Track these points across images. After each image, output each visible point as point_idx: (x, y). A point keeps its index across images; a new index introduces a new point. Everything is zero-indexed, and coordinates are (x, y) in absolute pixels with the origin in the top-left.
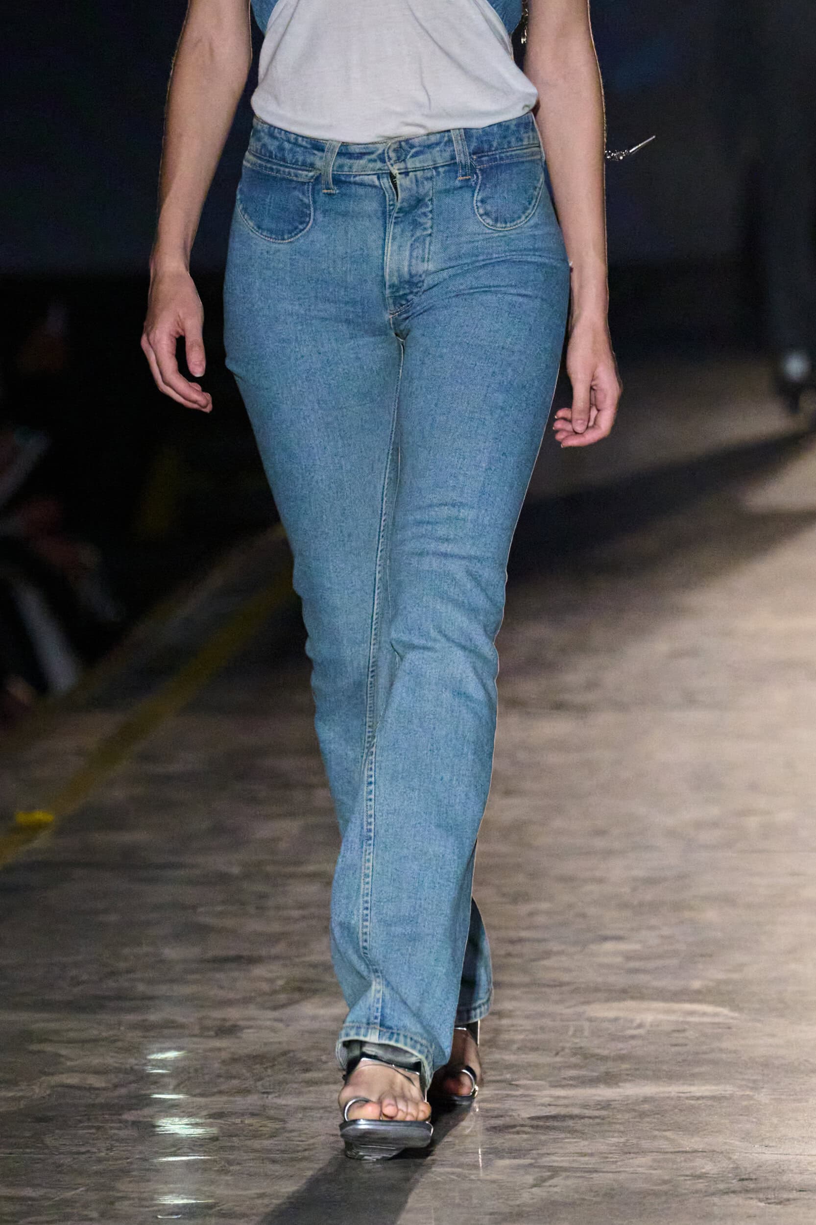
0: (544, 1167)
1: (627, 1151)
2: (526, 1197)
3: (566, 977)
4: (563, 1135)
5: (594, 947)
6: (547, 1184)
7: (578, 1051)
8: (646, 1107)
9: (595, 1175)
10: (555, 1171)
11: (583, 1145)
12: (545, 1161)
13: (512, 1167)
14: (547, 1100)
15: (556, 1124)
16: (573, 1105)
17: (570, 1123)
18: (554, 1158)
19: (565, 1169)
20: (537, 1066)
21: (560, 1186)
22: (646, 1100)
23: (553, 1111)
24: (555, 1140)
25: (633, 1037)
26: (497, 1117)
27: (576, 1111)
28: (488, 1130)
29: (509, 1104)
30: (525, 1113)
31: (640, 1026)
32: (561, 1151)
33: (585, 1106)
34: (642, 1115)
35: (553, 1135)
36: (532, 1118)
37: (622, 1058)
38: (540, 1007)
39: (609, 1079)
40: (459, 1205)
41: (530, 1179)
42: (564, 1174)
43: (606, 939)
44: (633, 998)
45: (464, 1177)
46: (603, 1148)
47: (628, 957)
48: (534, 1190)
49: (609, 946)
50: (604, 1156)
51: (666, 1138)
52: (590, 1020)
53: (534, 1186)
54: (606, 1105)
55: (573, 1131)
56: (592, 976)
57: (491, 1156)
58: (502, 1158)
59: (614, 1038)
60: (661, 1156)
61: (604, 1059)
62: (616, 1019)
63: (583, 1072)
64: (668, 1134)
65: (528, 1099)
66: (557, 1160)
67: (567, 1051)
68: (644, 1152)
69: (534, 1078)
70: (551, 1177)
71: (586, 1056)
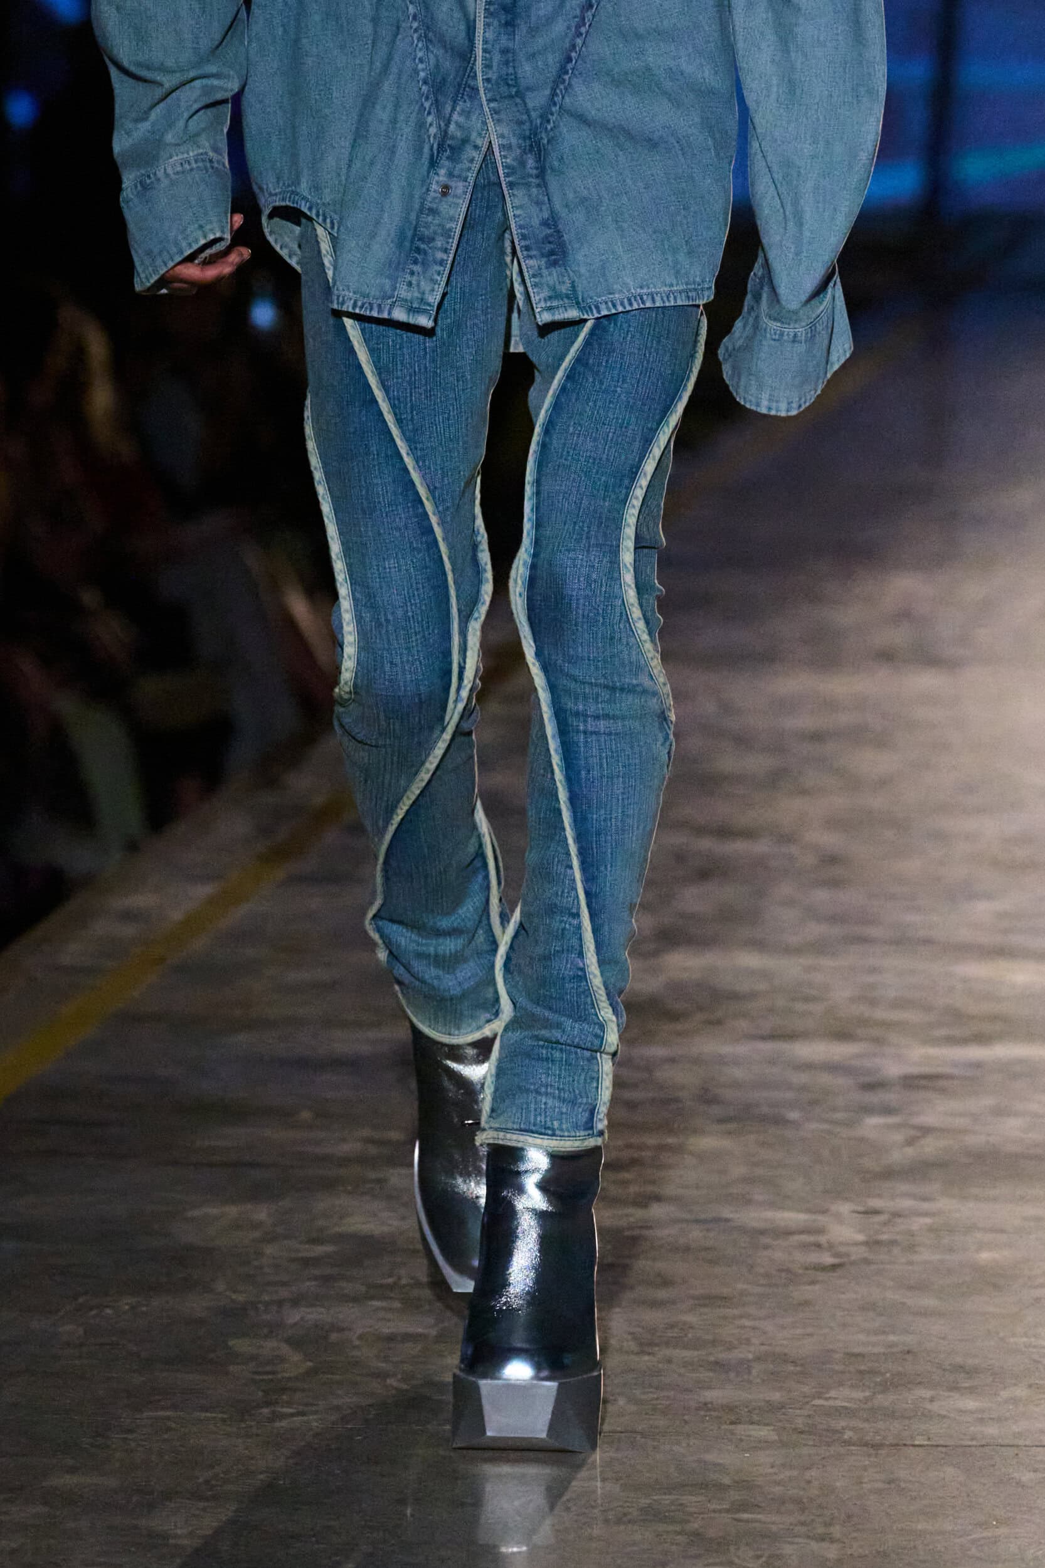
1: (999, 1112)
10: (926, 1131)
11: (954, 1105)
17: (941, 1083)
21: (930, 1147)
22: (1020, 1061)
30: (893, 1069)
37: (994, 1018)
39: (981, 1039)
41: (898, 1137)
47: (1002, 915)
54: (978, 1065)
55: (943, 1091)
56: (964, 935)
66: (928, 1119)
68: (1016, 1114)
71: (957, 1016)
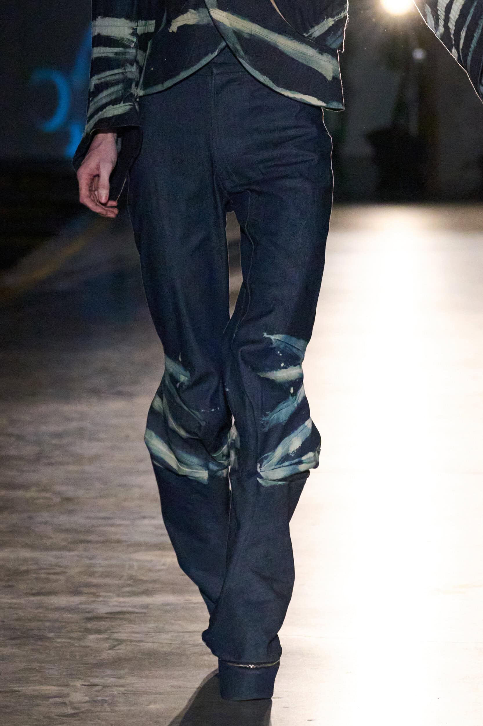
0: (113, 639)
2: (104, 655)
3: (124, 538)
4: (124, 622)
5: (139, 522)
6: (117, 648)
7: (131, 577)
8: (168, 607)
9: (141, 644)
12: (115, 636)
13: (98, 639)
14: (115, 603)
15: (121, 616)
16: (129, 606)
18: (119, 634)
19: (124, 641)
20: (110, 586)
23: (118, 609)
24: (120, 626)
25: (159, 570)
26: (89, 612)
27: (130, 609)
28: (84, 619)
29: (94, 606)
31: (164, 565)
32: (123, 631)
33: (135, 606)
34: (166, 611)
35: (118, 622)
36: (107, 613)
38: (110, 554)
40: (69, 660)
42: (125, 644)
43: (144, 518)
44: (160, 549)
45: (73, 645)
46: (146, 630)
48: (110, 652)
49: (146, 521)
50: (147, 633)
51: (179, 625)
52: (137, 561)
53: (109, 649)
57: (85, 633)
58: (92, 634)
59: (150, 570)
60: (176, 634)
61: (146, 581)
62: (151, 561)
63: (135, 589)
64: (180, 622)
65: (105, 603)
67: (125, 577)
69: (107, 592)
70: (118, 645)
